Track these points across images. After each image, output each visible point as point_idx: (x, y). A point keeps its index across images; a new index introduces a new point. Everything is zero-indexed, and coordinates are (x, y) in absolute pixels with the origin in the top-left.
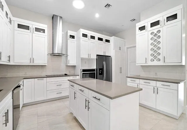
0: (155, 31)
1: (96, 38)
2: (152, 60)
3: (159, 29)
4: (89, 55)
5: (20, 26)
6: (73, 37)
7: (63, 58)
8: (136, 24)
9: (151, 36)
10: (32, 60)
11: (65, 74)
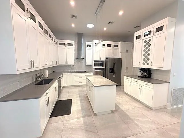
0: (147, 40)
1: (106, 45)
2: (144, 64)
3: (150, 39)
4: (100, 58)
5: (61, 44)
6: (89, 46)
7: (84, 60)
8: (135, 33)
9: (144, 44)
10: (66, 63)
11: (85, 71)
